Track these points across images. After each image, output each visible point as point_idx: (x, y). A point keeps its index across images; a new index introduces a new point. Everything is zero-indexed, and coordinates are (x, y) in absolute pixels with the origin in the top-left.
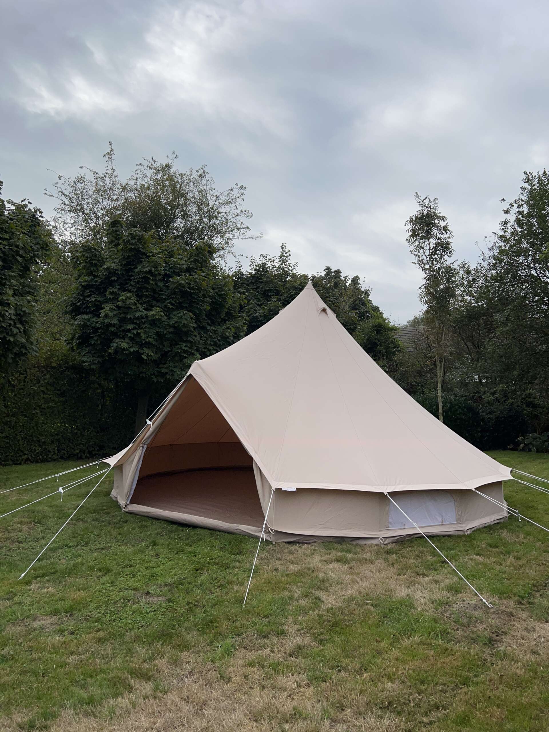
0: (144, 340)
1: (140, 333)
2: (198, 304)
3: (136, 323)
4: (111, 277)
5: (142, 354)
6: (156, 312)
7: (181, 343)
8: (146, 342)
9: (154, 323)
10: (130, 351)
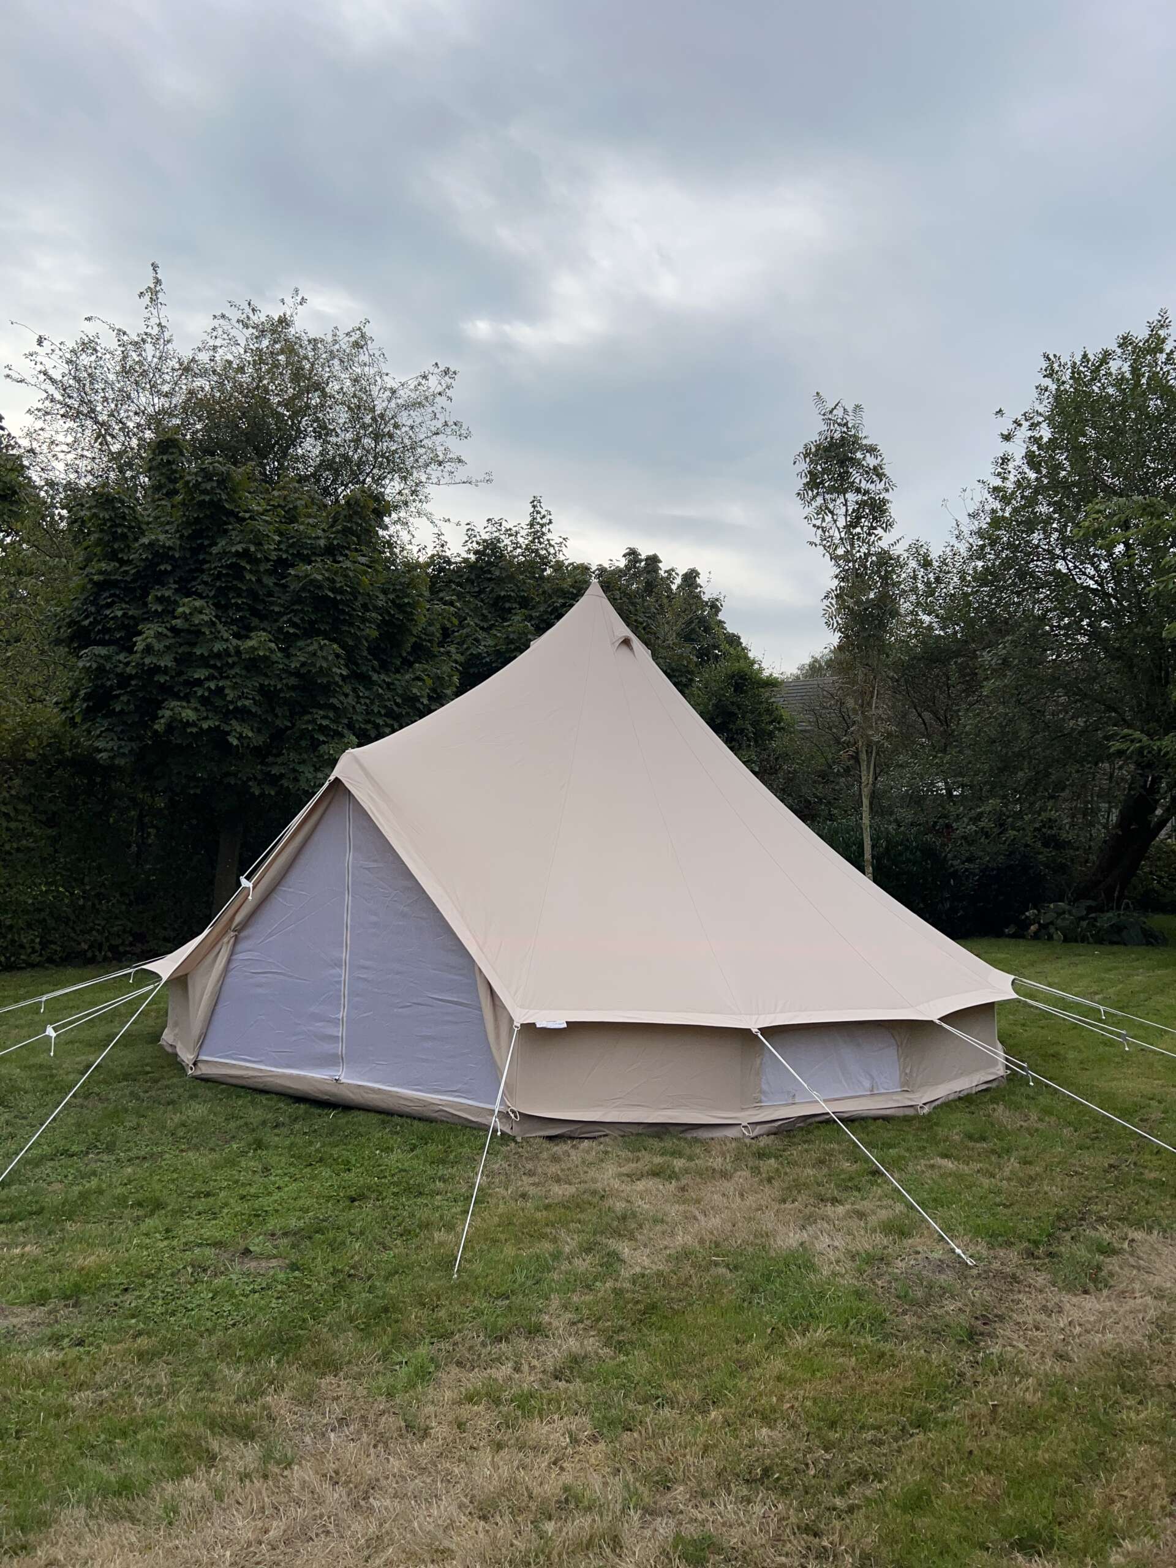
0: (232, 702)
2: (351, 624)
3: (214, 667)
4: (158, 564)
5: (228, 733)
6: (259, 641)
7: (314, 711)
8: (236, 708)
9: (255, 665)
10: (201, 728)
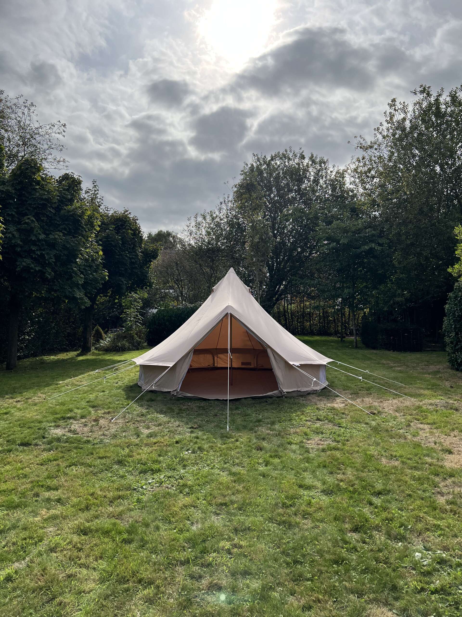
0: (47, 260)
1: (44, 255)
5: (45, 273)
10: (35, 270)
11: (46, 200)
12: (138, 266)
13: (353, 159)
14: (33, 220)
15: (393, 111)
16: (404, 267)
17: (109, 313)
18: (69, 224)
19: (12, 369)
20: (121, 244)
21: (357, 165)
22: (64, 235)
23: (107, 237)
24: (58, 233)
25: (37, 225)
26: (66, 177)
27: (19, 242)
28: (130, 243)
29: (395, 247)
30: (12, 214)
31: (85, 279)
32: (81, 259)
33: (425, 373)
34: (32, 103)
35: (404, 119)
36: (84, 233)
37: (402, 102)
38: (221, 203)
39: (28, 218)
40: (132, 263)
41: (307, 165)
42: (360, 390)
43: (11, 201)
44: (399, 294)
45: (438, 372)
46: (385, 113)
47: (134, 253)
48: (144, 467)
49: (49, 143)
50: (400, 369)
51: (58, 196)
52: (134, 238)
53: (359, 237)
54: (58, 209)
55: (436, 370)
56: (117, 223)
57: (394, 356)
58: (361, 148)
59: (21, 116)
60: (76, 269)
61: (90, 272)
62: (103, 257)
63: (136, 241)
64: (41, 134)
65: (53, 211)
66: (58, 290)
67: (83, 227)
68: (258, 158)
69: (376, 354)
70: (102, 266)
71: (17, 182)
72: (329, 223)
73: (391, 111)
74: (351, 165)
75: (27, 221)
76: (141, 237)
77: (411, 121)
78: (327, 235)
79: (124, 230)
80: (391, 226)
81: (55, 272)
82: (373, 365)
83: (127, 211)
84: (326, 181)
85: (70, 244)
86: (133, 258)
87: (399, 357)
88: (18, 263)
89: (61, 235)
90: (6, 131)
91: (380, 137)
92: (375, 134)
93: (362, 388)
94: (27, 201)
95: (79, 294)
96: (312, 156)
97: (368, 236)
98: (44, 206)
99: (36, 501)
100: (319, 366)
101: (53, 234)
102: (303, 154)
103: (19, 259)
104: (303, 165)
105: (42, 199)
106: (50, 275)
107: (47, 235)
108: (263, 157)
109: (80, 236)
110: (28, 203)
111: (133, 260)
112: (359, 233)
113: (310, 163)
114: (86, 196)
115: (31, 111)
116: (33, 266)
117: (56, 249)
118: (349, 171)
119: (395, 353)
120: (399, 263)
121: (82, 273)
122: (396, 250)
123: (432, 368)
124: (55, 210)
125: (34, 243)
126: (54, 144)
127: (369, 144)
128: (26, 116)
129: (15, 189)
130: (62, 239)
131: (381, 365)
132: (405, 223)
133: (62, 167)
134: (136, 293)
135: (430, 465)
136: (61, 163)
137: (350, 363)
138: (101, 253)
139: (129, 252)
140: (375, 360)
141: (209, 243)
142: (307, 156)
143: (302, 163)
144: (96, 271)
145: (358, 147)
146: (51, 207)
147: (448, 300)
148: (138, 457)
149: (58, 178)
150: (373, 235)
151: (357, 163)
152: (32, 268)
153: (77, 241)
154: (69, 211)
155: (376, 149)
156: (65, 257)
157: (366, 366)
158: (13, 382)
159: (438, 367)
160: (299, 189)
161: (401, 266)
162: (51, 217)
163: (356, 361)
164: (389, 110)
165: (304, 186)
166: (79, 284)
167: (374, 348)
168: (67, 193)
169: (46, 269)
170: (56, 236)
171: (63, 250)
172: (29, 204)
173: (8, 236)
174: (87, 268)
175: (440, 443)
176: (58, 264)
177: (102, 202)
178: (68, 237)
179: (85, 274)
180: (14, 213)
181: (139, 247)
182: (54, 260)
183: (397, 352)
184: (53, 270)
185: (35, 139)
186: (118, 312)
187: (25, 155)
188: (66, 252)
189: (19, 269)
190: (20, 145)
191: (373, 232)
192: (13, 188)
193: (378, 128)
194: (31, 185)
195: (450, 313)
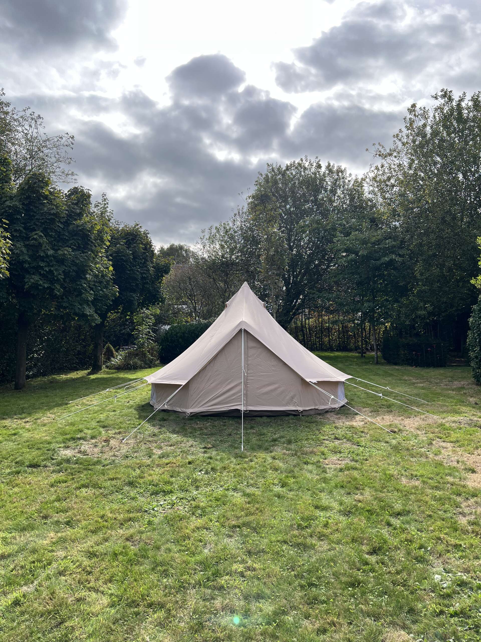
0: (56, 276)
1: (53, 271)
5: (54, 289)
10: (44, 287)
11: (54, 214)
12: (150, 281)
13: (371, 168)
14: (41, 236)
15: (412, 117)
16: (426, 279)
17: (121, 330)
18: (78, 239)
19: (20, 389)
20: (132, 259)
21: (376, 173)
22: (73, 250)
23: (118, 252)
24: (67, 248)
25: (46, 240)
26: (75, 191)
27: (27, 258)
28: (141, 257)
29: (417, 258)
30: (19, 229)
31: (95, 295)
32: (90, 274)
33: (449, 389)
34: (39, 116)
35: (425, 125)
36: (94, 248)
37: (422, 108)
38: (235, 215)
39: (36, 234)
40: (143, 278)
41: (324, 175)
42: (380, 408)
43: (19, 217)
44: (421, 307)
45: (463, 388)
46: (405, 119)
47: (145, 269)
48: (156, 489)
49: (57, 156)
50: (422, 385)
51: (67, 210)
52: (145, 253)
53: (378, 248)
54: (67, 224)
55: (460, 386)
56: (127, 238)
57: (417, 372)
58: (380, 155)
59: (28, 128)
60: (85, 285)
61: (99, 288)
62: (114, 272)
63: (147, 256)
64: (49, 147)
65: (62, 226)
66: (67, 306)
67: (92, 242)
68: (273, 168)
69: (398, 370)
70: (112, 281)
71: (25, 197)
72: (348, 234)
73: (411, 116)
74: (369, 174)
75: (35, 237)
76: (153, 251)
77: (432, 127)
78: (345, 247)
79: (134, 245)
80: (412, 237)
81: (64, 288)
82: (394, 381)
83: (138, 225)
84: (344, 190)
85: (80, 260)
86: (144, 273)
87: (422, 373)
88: (26, 280)
89: (70, 251)
90: (13, 144)
91: (400, 144)
92: (394, 141)
93: (382, 405)
94: (35, 216)
95: (89, 311)
96: (329, 165)
97: (388, 247)
98: (52, 221)
99: (45, 523)
100: (337, 383)
101: (62, 249)
102: (320, 163)
103: (27, 276)
104: (319, 174)
105: (50, 214)
106: (59, 291)
107: (56, 250)
108: (278, 166)
109: (88, 251)
110: (36, 217)
111: (144, 275)
112: (379, 244)
113: (327, 172)
114: (95, 210)
115: (38, 123)
116: (41, 282)
117: (65, 265)
118: (368, 180)
119: (418, 368)
120: (422, 274)
121: (92, 289)
122: (417, 261)
123: (456, 384)
124: (64, 225)
125: (42, 259)
126: (62, 157)
127: (388, 151)
128: (33, 129)
129: (23, 204)
130: (71, 255)
131: (402, 381)
132: (427, 233)
133: (71, 181)
134: (147, 309)
135: (452, 485)
136: (70, 176)
137: (370, 380)
138: (111, 268)
139: (140, 267)
140: (397, 376)
141: (223, 256)
142: (324, 165)
143: (319, 172)
144: (106, 287)
145: (376, 154)
146: (60, 221)
147: (472, 312)
148: (150, 478)
149: (66, 192)
150: (394, 246)
151: (376, 171)
152: (40, 285)
153: (87, 257)
154: (78, 226)
155: (395, 157)
156: (74, 274)
157: (387, 382)
158: (21, 402)
159: (462, 383)
160: (316, 200)
161: (423, 277)
162: (59, 232)
163: (377, 378)
164: (409, 116)
165: (320, 196)
166: (88, 301)
167: (396, 364)
168: (76, 207)
169: (55, 286)
170: (66, 252)
171: (72, 266)
172: (37, 219)
173: (16, 252)
174: (97, 284)
175: (463, 462)
176: (67, 280)
177: (112, 215)
178: (77, 253)
179: (94, 290)
180: (21, 229)
181: (151, 261)
182: (63, 277)
183: (420, 368)
184: (62, 286)
185: (42, 152)
186: (130, 329)
187: (32, 169)
188: (75, 268)
189: (27, 286)
190: (27, 159)
191: (393, 243)
192: (21, 203)
193: (397, 135)
194: (39, 199)
195: (475, 327)
